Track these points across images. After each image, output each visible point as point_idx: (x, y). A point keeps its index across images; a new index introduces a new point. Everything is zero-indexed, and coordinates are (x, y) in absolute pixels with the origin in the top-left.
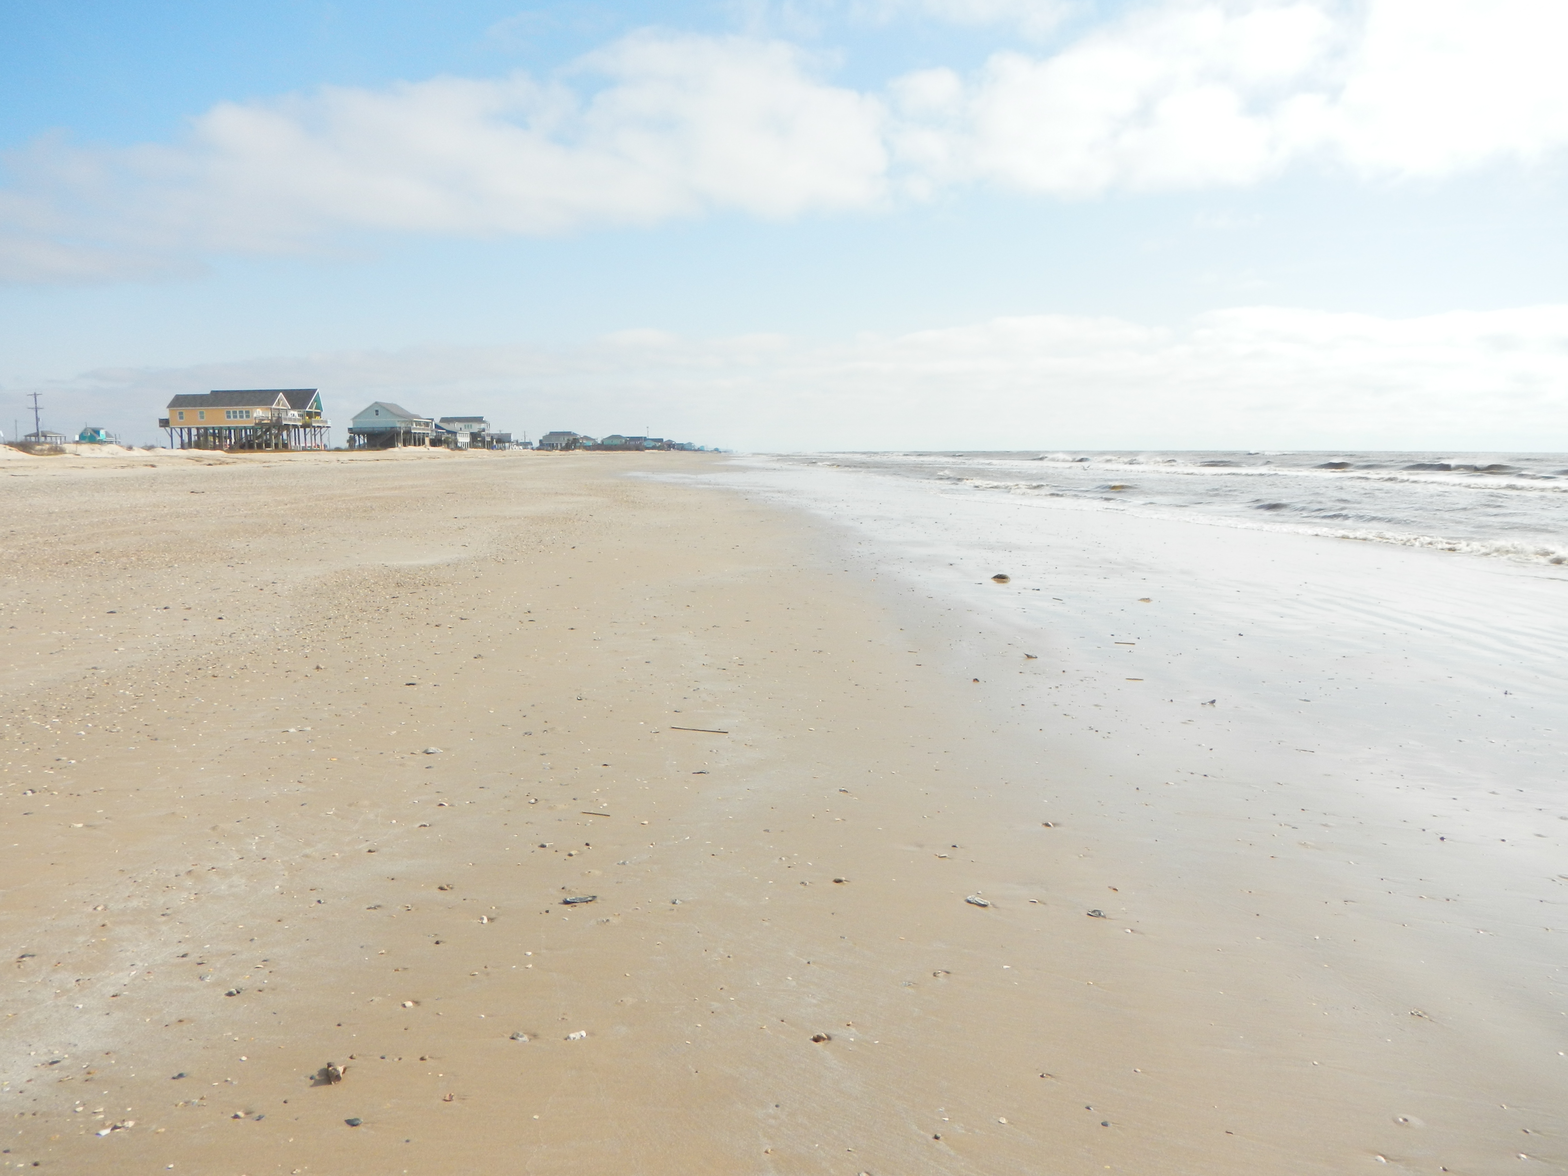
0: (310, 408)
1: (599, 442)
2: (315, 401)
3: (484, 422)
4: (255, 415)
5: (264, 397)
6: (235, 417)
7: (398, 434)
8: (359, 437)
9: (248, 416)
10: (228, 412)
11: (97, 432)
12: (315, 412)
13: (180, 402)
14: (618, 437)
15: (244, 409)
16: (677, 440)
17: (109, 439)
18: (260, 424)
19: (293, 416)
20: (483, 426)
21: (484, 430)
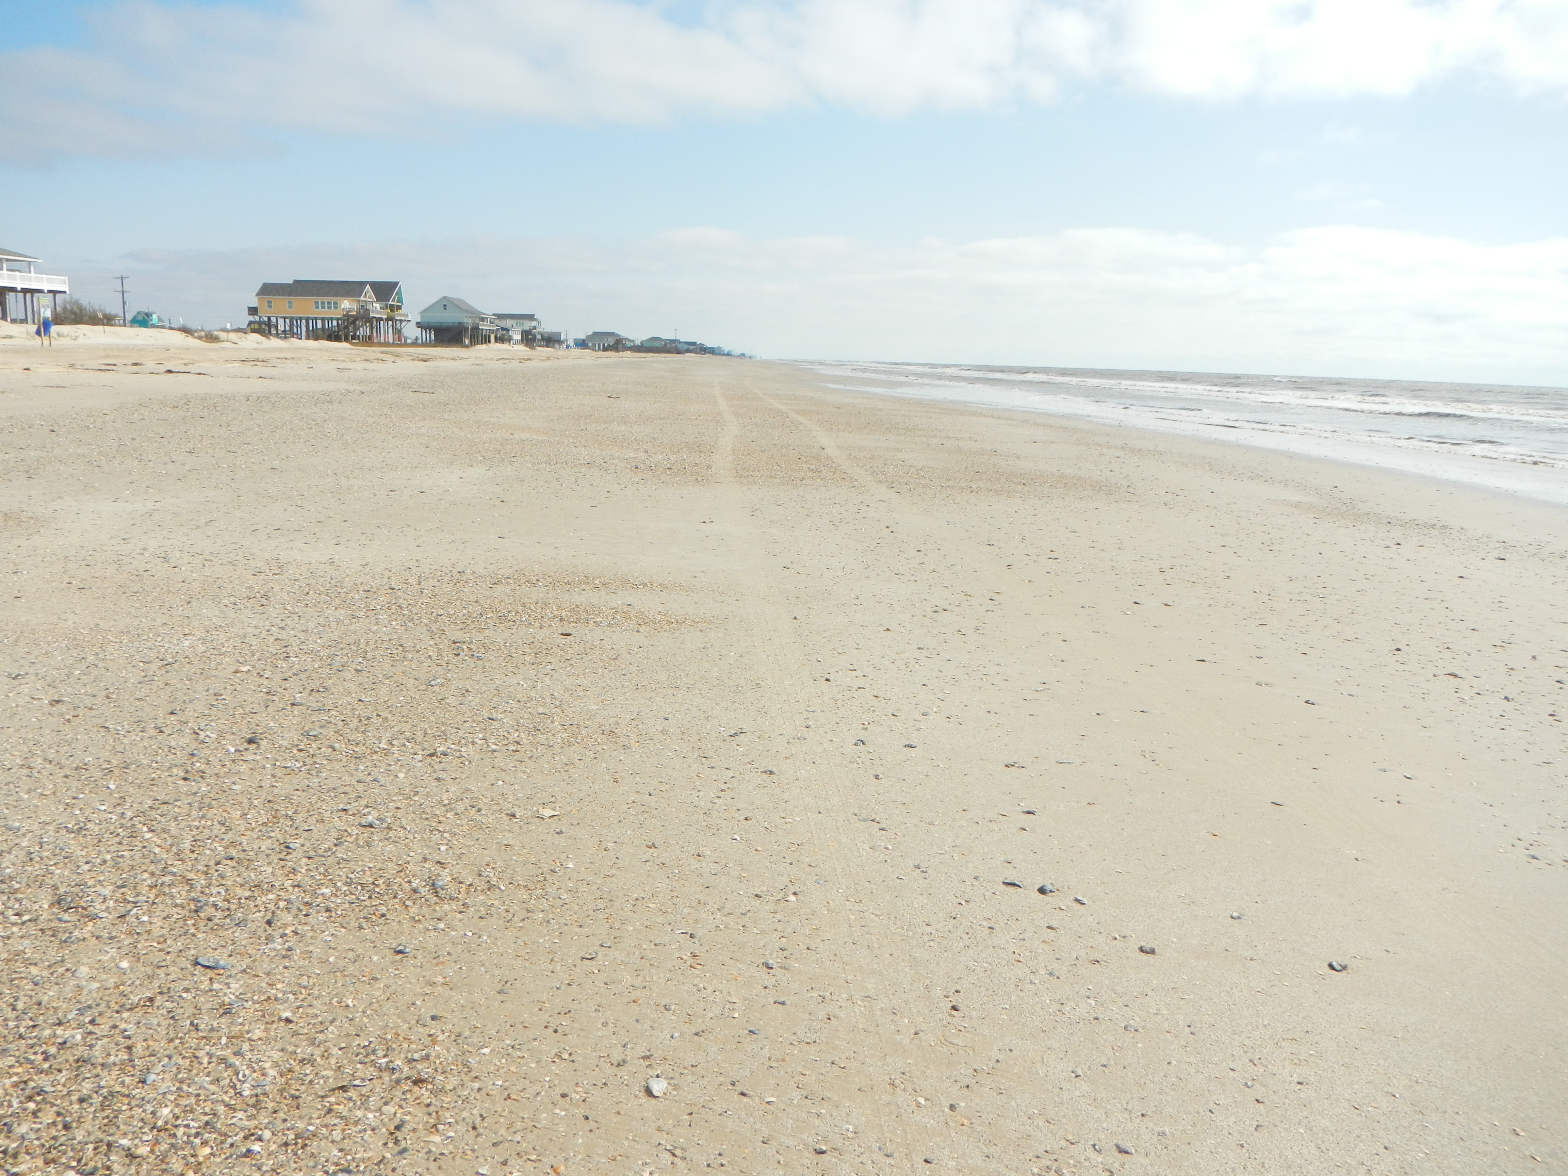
0: (393, 301)
1: (639, 344)
2: (397, 294)
3: (535, 320)
4: (343, 307)
5: (352, 288)
6: (323, 307)
7: (466, 329)
8: (430, 332)
9: (336, 308)
10: (317, 303)
11: (148, 315)
12: (397, 306)
13: (268, 290)
14: (658, 339)
15: (333, 299)
16: (709, 344)
17: (160, 324)
18: (347, 316)
19: (376, 309)
20: (534, 323)
21: (535, 328)
